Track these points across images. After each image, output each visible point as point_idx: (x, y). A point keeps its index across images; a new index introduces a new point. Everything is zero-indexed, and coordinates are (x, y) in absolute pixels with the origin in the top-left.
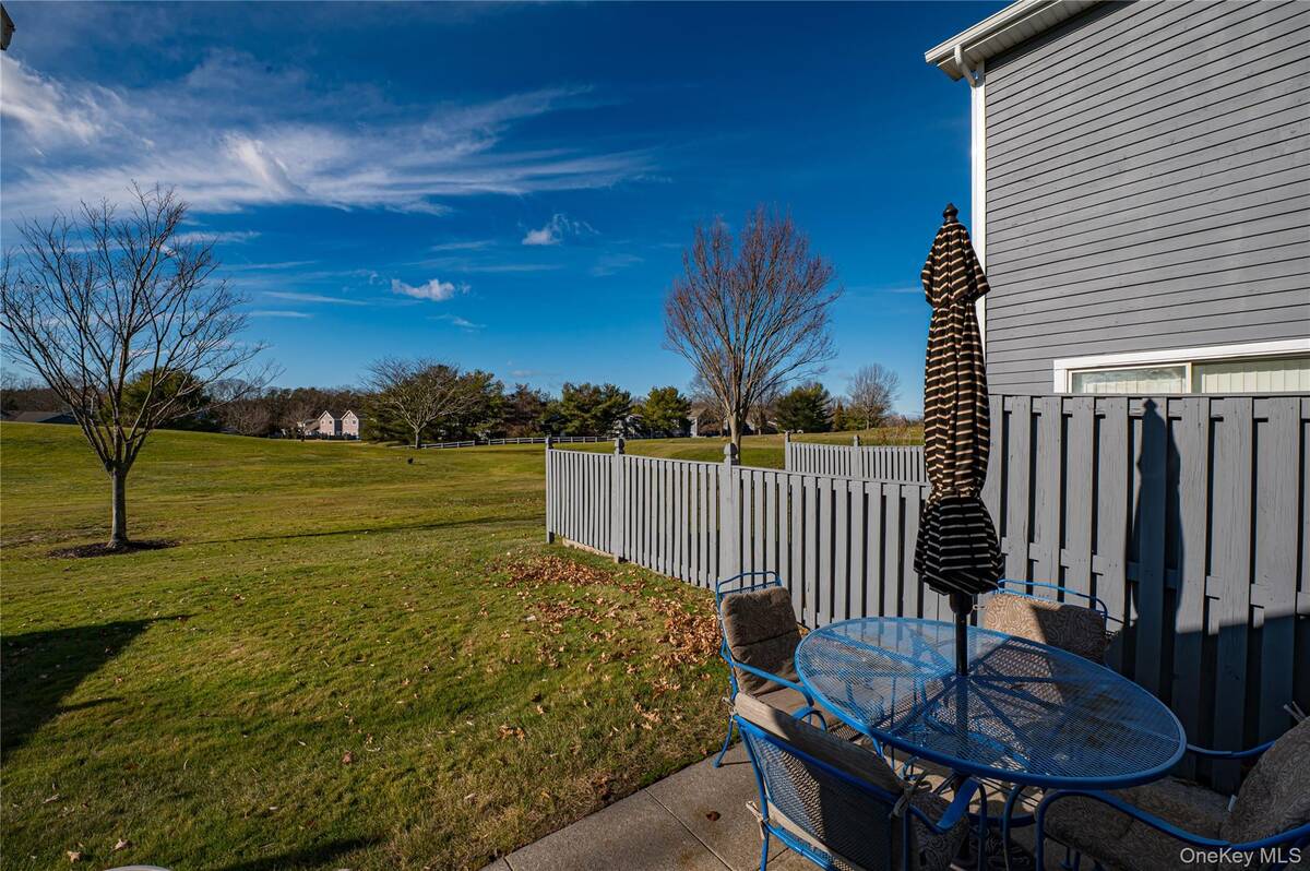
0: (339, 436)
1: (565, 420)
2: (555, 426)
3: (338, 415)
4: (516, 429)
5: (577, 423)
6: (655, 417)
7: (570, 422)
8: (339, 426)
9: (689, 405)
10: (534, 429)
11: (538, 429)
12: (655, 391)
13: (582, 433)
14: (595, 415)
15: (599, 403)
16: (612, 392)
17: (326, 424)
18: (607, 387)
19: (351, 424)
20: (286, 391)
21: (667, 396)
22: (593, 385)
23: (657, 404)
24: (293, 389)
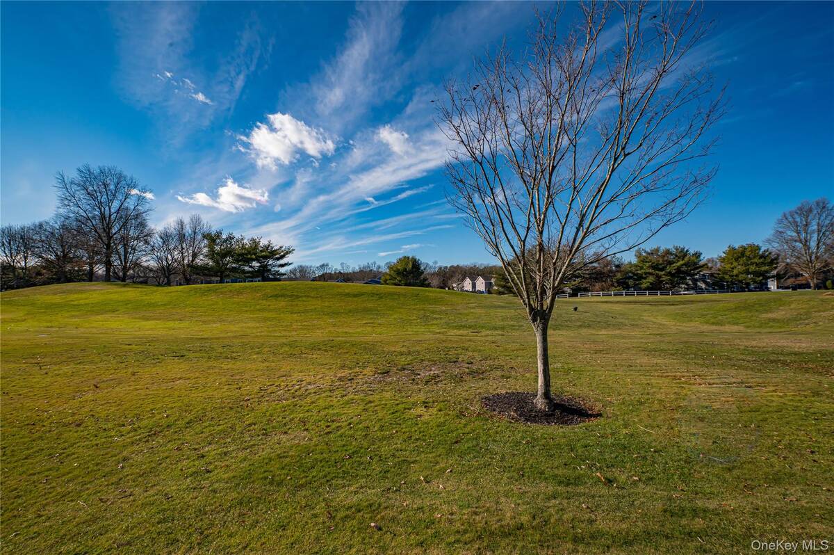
0: (474, 291)
1: (640, 277)
2: (631, 282)
3: (473, 279)
4: (598, 286)
5: (651, 279)
6: (735, 272)
7: (645, 278)
8: (474, 286)
9: (776, 259)
10: (613, 285)
11: (616, 284)
12: (732, 250)
13: (655, 287)
14: (670, 273)
15: (670, 263)
16: (683, 254)
17: (468, 285)
18: (677, 249)
19: (481, 284)
20: (446, 268)
21: (747, 253)
22: (662, 248)
23: (737, 260)
24: (449, 266)
